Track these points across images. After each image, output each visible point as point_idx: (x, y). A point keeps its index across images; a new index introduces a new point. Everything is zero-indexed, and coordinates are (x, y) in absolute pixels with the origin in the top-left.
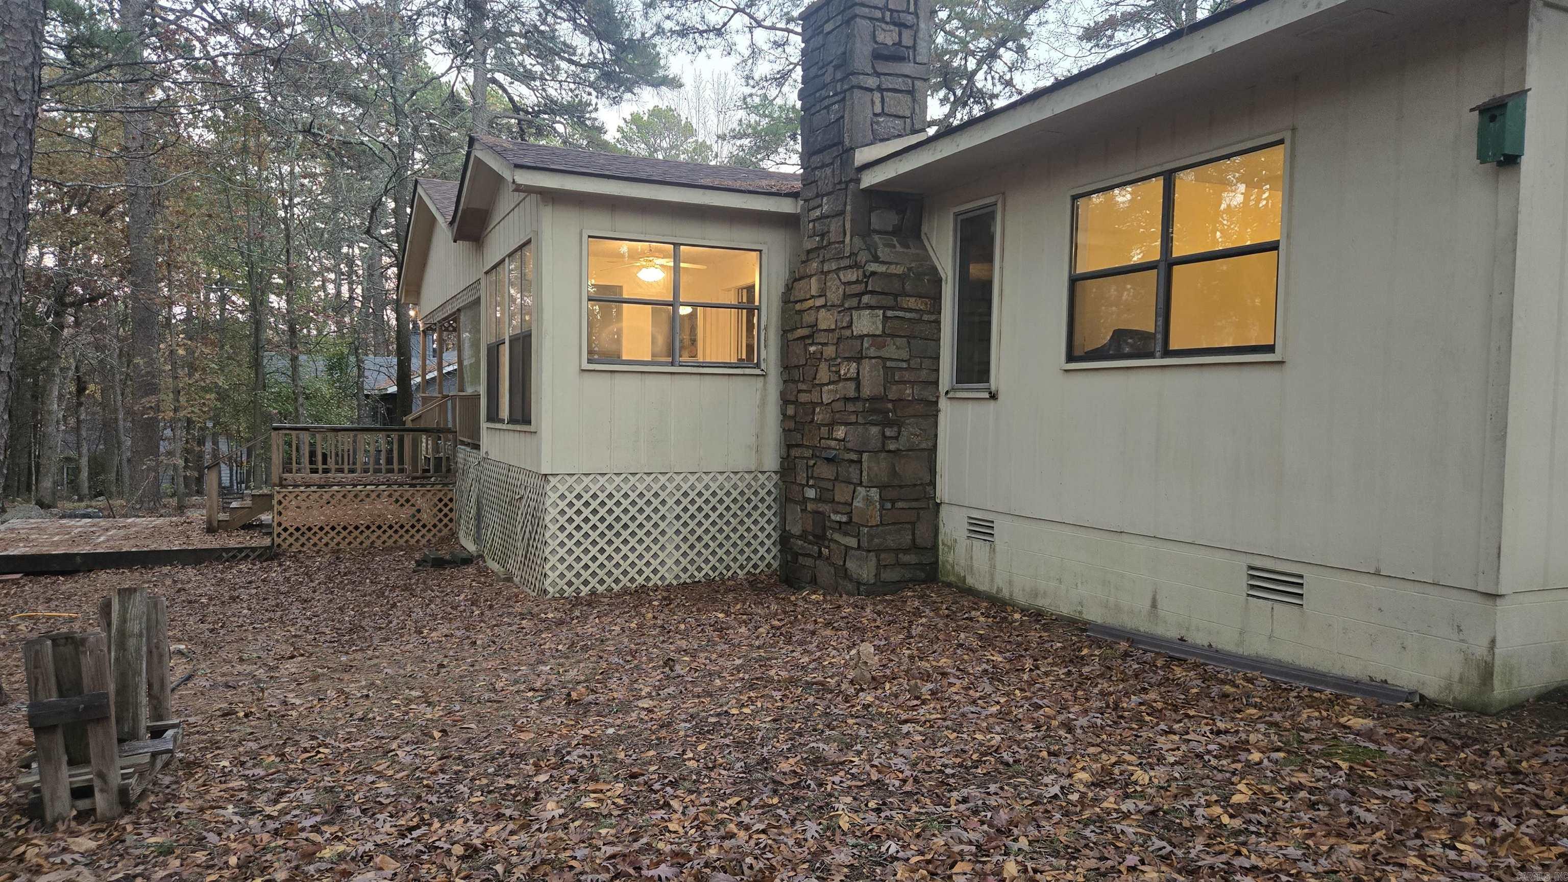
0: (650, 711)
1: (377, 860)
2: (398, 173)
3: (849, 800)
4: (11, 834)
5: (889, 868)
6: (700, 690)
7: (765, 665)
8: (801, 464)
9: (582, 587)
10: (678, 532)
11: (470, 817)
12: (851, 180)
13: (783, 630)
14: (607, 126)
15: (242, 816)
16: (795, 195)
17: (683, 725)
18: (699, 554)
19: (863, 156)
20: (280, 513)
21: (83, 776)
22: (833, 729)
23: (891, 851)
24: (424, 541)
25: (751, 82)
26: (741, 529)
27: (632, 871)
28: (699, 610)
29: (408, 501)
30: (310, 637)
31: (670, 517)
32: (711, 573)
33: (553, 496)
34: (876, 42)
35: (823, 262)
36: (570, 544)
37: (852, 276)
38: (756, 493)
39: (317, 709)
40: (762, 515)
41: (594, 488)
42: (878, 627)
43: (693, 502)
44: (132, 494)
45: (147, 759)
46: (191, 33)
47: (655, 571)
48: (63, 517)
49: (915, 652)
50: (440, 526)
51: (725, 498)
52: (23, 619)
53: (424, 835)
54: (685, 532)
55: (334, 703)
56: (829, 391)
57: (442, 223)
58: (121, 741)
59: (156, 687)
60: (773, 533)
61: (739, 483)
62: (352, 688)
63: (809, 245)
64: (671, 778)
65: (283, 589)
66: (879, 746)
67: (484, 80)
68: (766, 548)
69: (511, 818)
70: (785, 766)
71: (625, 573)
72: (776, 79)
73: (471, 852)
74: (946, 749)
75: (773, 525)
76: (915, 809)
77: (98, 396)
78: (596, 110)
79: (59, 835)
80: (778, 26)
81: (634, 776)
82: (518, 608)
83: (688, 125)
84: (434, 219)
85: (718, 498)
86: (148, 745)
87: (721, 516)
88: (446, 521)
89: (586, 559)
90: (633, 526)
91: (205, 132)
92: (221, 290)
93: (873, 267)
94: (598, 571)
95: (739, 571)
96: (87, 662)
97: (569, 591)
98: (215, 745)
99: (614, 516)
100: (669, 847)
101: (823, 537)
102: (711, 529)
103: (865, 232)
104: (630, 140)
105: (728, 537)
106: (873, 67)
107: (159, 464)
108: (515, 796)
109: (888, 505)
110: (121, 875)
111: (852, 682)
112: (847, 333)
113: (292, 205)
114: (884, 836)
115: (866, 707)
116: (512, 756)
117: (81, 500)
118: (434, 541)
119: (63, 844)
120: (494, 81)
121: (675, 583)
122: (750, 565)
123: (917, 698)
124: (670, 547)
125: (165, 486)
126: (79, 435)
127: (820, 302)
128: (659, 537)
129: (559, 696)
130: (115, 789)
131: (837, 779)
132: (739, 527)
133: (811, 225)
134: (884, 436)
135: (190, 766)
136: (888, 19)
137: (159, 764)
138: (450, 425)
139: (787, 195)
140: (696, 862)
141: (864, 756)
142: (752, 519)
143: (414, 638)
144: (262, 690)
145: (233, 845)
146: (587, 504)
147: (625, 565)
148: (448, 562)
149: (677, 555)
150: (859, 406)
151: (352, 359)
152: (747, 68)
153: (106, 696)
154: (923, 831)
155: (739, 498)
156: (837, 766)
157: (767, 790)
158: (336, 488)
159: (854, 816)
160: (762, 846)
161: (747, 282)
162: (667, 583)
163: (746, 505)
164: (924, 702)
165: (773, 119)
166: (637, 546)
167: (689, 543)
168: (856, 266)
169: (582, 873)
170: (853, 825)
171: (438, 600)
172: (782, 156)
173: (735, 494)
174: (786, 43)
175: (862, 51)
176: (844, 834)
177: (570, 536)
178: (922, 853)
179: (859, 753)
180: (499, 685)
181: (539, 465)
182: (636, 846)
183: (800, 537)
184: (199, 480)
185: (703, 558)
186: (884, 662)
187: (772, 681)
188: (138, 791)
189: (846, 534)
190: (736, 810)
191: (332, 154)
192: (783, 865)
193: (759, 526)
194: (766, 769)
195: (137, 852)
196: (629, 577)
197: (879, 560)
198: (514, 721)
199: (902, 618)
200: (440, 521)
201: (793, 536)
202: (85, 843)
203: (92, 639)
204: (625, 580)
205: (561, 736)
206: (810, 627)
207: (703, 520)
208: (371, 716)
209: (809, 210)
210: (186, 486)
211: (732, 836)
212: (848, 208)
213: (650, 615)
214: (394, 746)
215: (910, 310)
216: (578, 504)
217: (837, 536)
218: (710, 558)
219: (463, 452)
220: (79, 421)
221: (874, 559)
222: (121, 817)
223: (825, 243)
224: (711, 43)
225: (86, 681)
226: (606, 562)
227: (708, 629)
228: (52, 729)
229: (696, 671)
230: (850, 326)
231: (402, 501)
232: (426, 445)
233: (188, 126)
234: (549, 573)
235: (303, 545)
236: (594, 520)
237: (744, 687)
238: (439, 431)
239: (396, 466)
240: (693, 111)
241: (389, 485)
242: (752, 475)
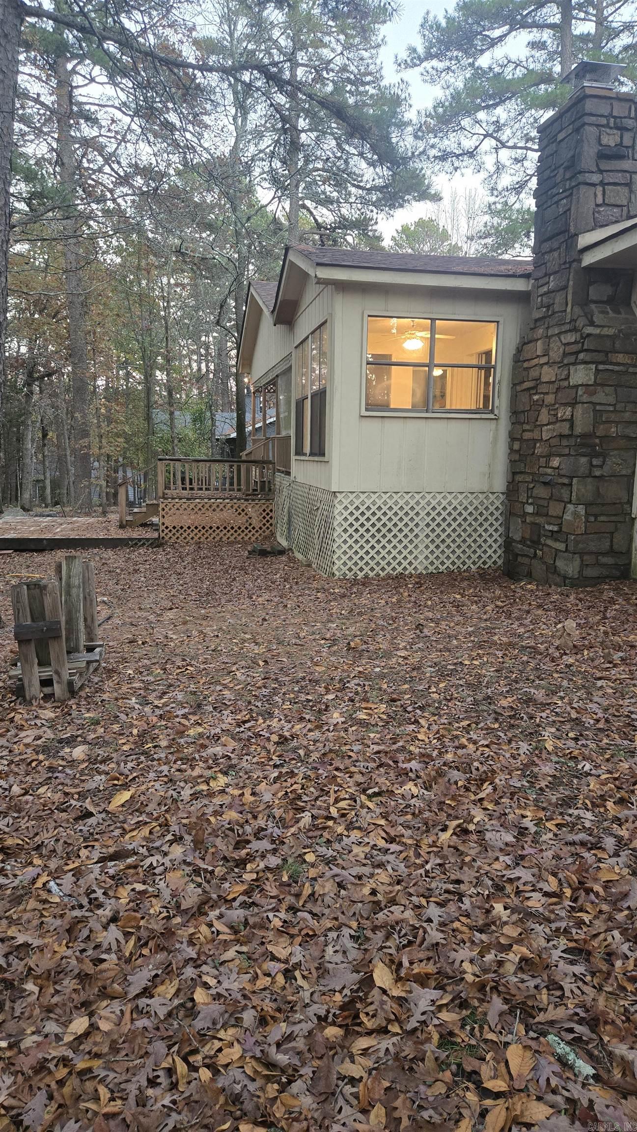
0: (405, 658)
1: (223, 739)
2: (238, 279)
3: (553, 730)
4: (6, 706)
5: (584, 781)
6: (442, 646)
7: (490, 633)
8: (523, 488)
9: (358, 572)
10: (427, 536)
11: (283, 718)
12: (574, 261)
13: (505, 609)
14: (384, 236)
15: (141, 705)
16: (527, 276)
17: (429, 669)
18: (443, 552)
19: (585, 240)
20: (163, 517)
21: (47, 672)
22: (542, 680)
23: (585, 769)
24: (253, 539)
25: (495, 193)
26: (475, 535)
27: (391, 763)
28: (441, 592)
29: (243, 510)
30: (182, 597)
31: (422, 524)
32: (451, 566)
33: (340, 508)
34: (601, 145)
35: (548, 328)
36: (350, 542)
37: (570, 338)
38: (487, 509)
39: (186, 643)
40: (491, 525)
41: (368, 503)
42: (579, 610)
43: (439, 514)
44: (76, 503)
45: (84, 665)
46: (105, 187)
47: (410, 564)
48: (36, 516)
49: (609, 630)
50: (264, 528)
51: (463, 512)
52: (13, 577)
53: (253, 726)
54: (432, 536)
55: (196, 639)
56: (548, 430)
57: (266, 312)
58: (69, 652)
59: (89, 619)
60: (499, 539)
61: (474, 501)
62: (207, 630)
63: (537, 315)
64: (420, 704)
65: (166, 565)
66: (578, 694)
67: (297, 206)
68: (493, 549)
69: (309, 721)
70: (504, 703)
71: (389, 564)
72: (515, 189)
73: (283, 741)
74: (633, 701)
75: (499, 533)
76: (605, 741)
77: (55, 440)
78: (376, 223)
79: (33, 708)
80: (519, 145)
81: (394, 700)
82: (315, 585)
83: (445, 231)
84: (261, 310)
85: (458, 512)
86: (85, 656)
87: (460, 525)
88: (268, 525)
89: (361, 553)
90: (395, 531)
91: (114, 257)
92: (126, 368)
93: (589, 330)
94: (370, 561)
95: (472, 566)
96: (48, 601)
97: (350, 575)
98: (124, 660)
99: (382, 523)
100: (418, 750)
101: (538, 542)
102: (452, 534)
103: (583, 302)
104: (401, 247)
105: (464, 541)
106: (597, 165)
107: (91, 484)
108: (312, 707)
109: (592, 519)
110: (69, 735)
111: (557, 648)
112: (566, 384)
113: (169, 307)
114: (580, 758)
115: (568, 666)
116: (310, 681)
117: (46, 507)
118: (260, 538)
119: (35, 714)
120: (304, 206)
121: (424, 572)
122: (481, 562)
123: (610, 662)
124: (421, 547)
125: (95, 499)
126: (44, 465)
127: (544, 360)
128: (414, 539)
129: (342, 644)
130: (66, 682)
131: (544, 715)
132: (473, 534)
133: (539, 299)
134: (591, 465)
135: (110, 672)
136: (612, 125)
137: (91, 669)
138: (271, 459)
139: (521, 276)
140: (437, 762)
141: (565, 700)
142: (483, 528)
143: (247, 601)
144: (153, 628)
145: (135, 722)
146: (363, 514)
147: (389, 558)
148: (269, 553)
149: (427, 552)
150: (572, 441)
151: (208, 414)
152: (492, 182)
153: (59, 622)
154: (612, 756)
155: (474, 512)
156: (544, 706)
157: (490, 719)
158: (198, 500)
159: (558, 742)
160: (486, 755)
161: (485, 348)
162: (418, 572)
163: (479, 517)
164: (615, 666)
165: (512, 220)
166: (397, 545)
167: (435, 544)
168: (575, 330)
169: (357, 761)
170: (556, 747)
171: (262, 578)
172: (518, 250)
173: (471, 509)
174: (525, 158)
175: (589, 152)
176: (549, 753)
177: (351, 536)
178: (611, 773)
179: (562, 698)
180: (302, 635)
181: (330, 484)
182: (395, 747)
183: (520, 542)
184: (116, 495)
185: (446, 555)
186: (584, 635)
187: (496, 644)
188: (79, 685)
189: (556, 540)
190: (467, 729)
191: (195, 268)
192: (501, 770)
193: (488, 533)
194: (490, 703)
195: (79, 722)
196: (392, 566)
197: (582, 561)
198: (312, 659)
199: (599, 604)
200: (264, 525)
201: (515, 541)
202: (48, 714)
203: (50, 586)
204: (388, 569)
205: (343, 670)
206: (525, 607)
207: (446, 528)
208: (219, 648)
209: (538, 287)
210: (107, 500)
211: (464, 747)
212: (571, 283)
213: (406, 594)
214: (234, 669)
215: (618, 364)
216: (357, 514)
217: (549, 542)
218: (451, 555)
219: (279, 478)
220: (44, 456)
221: (578, 559)
222: (69, 699)
223: (550, 313)
224: (465, 164)
225: (47, 613)
226: (375, 556)
227: (448, 605)
228: (29, 641)
229: (439, 633)
230: (567, 378)
231: (240, 510)
232: (255, 472)
233: (103, 253)
234: (336, 561)
235: (178, 538)
236: (368, 525)
237: (474, 647)
238: (264, 462)
239: (235, 487)
240: (449, 220)
241: (231, 500)
242: (485, 495)
